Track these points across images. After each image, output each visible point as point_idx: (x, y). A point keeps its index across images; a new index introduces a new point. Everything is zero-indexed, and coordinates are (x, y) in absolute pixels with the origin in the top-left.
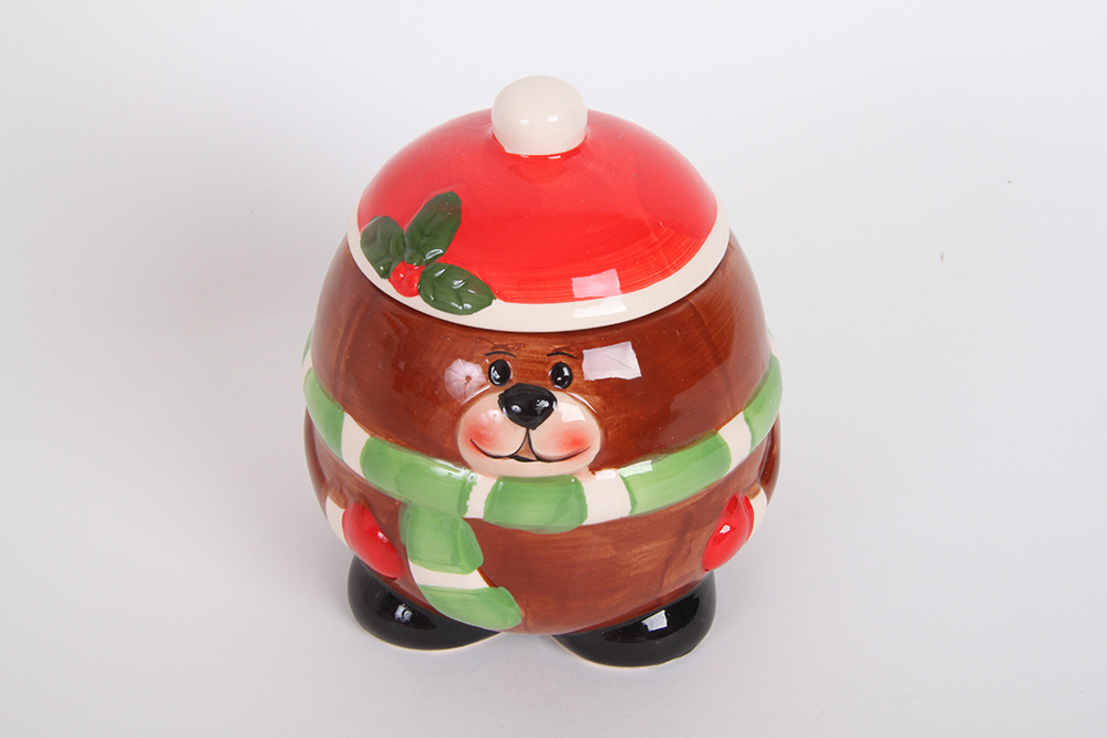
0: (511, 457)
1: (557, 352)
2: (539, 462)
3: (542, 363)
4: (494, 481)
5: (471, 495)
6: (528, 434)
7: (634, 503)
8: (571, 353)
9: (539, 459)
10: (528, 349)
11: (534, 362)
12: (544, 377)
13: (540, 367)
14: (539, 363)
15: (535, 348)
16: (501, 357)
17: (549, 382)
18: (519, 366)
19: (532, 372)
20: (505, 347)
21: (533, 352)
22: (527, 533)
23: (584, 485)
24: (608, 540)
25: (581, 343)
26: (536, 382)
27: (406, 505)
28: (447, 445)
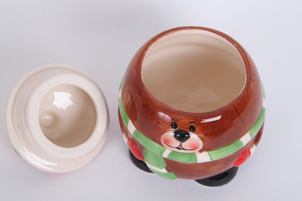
0: (176, 148)
1: (192, 122)
2: (184, 150)
3: (187, 125)
4: (171, 151)
5: (164, 153)
6: (181, 143)
7: (211, 159)
8: (196, 123)
9: (184, 149)
10: (183, 120)
11: (185, 124)
12: (187, 129)
13: (186, 126)
14: (186, 125)
15: (185, 120)
16: (175, 121)
17: (189, 130)
18: (180, 125)
19: (184, 127)
20: (176, 118)
21: (185, 121)
22: (179, 163)
23: (197, 155)
24: (203, 166)
25: (199, 120)
26: (185, 130)
27: (145, 148)
28: (157, 139)
